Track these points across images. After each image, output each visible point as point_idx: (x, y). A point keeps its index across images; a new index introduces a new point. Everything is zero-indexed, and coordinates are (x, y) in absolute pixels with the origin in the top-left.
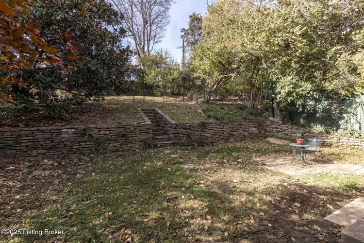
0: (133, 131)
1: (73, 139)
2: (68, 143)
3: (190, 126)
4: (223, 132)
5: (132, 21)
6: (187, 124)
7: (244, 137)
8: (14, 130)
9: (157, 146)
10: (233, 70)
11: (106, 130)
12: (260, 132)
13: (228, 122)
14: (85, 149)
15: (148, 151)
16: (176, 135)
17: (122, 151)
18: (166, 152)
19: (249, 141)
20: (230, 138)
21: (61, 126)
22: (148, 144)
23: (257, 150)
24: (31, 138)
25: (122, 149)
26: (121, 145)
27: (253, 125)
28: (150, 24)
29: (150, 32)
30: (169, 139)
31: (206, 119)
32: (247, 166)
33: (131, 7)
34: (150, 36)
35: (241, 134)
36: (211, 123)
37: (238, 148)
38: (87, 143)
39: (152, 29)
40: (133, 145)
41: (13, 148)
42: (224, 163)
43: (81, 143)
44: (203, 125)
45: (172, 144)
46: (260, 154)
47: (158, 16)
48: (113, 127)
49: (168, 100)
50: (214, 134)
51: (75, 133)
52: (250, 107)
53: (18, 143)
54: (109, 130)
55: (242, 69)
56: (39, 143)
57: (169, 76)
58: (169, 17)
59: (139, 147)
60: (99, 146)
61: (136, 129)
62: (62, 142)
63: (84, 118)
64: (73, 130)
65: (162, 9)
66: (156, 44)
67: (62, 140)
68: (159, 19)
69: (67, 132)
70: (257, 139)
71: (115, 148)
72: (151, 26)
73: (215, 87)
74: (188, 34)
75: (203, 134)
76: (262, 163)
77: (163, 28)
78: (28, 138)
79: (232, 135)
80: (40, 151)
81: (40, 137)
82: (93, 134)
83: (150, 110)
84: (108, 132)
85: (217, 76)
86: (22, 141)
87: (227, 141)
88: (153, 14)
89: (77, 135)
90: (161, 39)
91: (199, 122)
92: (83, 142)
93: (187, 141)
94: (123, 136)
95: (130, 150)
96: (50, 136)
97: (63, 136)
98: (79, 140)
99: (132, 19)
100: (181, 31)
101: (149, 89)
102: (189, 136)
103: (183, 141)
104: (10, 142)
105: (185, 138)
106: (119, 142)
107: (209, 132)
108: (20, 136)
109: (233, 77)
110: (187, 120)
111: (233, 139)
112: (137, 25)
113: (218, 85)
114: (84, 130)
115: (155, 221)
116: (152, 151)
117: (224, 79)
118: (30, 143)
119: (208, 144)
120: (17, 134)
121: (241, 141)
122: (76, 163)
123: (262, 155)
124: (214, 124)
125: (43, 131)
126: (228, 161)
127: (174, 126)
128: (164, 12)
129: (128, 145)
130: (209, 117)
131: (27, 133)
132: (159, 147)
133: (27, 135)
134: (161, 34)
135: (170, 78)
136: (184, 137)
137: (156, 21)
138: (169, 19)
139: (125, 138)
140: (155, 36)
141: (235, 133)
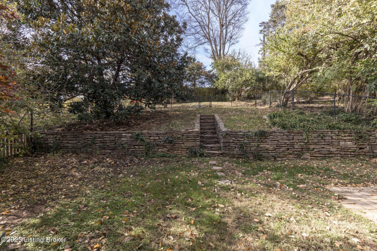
0: (180, 137)
1: (129, 143)
2: (126, 145)
3: (244, 135)
4: (292, 145)
5: (209, 28)
6: (240, 132)
7: (329, 154)
8: (92, 132)
9: (203, 155)
10: (320, 62)
11: (156, 135)
12: (360, 148)
13: (302, 131)
14: (138, 152)
15: (193, 159)
16: (227, 145)
17: (168, 157)
18: (210, 162)
19: (338, 159)
20: (304, 154)
21: (123, 131)
22: (194, 152)
23: (345, 174)
24: (102, 140)
25: (169, 155)
26: (168, 151)
27: (348, 138)
28: (226, 26)
29: (226, 35)
30: (219, 149)
31: (270, 127)
32: (307, 197)
33: (208, 14)
34: (225, 38)
35: (323, 149)
36: (274, 132)
37: (313, 168)
38: (140, 147)
39: (228, 31)
40: (179, 151)
41: (91, 147)
42: (275, 186)
43: (136, 147)
44: (262, 135)
45: (222, 154)
46: (346, 181)
47: (235, 15)
48: (161, 133)
49: (239, 105)
50: (279, 146)
51: (131, 137)
52: (348, 110)
53: (94, 143)
54: (158, 135)
55: (335, 58)
56: (107, 144)
57: (240, 79)
58: (248, 13)
59: (185, 155)
60: (149, 151)
61: (183, 136)
62: (122, 145)
63: (144, 124)
64: (130, 135)
65: (240, 6)
66: (233, 45)
67: (122, 143)
68: (236, 19)
69: (126, 136)
70: (355, 158)
71: (162, 153)
72: (226, 28)
73: (295, 86)
74: (269, 27)
75: (261, 146)
76: (339, 195)
77: (242, 27)
78: (100, 140)
79: (308, 149)
80: (107, 151)
81: (108, 139)
82: (144, 139)
83: (210, 116)
84: (157, 138)
85: (296, 71)
86: (96, 142)
87: (299, 156)
88: (229, 15)
89: (133, 139)
90: (238, 39)
91: (257, 130)
92: (137, 146)
93: (240, 152)
94: (171, 142)
95: (176, 156)
96: (114, 139)
97: (123, 139)
98: (134, 144)
99: (208, 26)
100: (260, 26)
101: (221, 94)
102: (241, 147)
103: (235, 152)
104: (90, 142)
105: (237, 149)
106: (167, 148)
107: (270, 144)
108: (95, 138)
109: (321, 71)
110: (243, 127)
111: (309, 154)
112: (212, 30)
113: (298, 83)
114: (138, 135)
115: (132, 238)
116: (197, 160)
117: (307, 75)
118: (101, 144)
119: (268, 159)
120: (93, 136)
121: (324, 158)
122: (127, 164)
123: (350, 183)
124: (278, 134)
125: (110, 135)
126: (282, 184)
127: (224, 134)
128: (242, 9)
129: (175, 152)
130: (274, 124)
131: (100, 135)
132: (206, 157)
133: (99, 138)
134: (238, 34)
135: (240, 80)
136: (236, 147)
137: (233, 21)
138: (248, 16)
139: (172, 145)
140: (231, 37)
141: (312, 147)
